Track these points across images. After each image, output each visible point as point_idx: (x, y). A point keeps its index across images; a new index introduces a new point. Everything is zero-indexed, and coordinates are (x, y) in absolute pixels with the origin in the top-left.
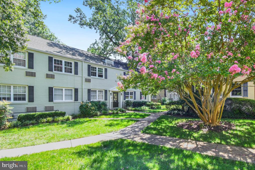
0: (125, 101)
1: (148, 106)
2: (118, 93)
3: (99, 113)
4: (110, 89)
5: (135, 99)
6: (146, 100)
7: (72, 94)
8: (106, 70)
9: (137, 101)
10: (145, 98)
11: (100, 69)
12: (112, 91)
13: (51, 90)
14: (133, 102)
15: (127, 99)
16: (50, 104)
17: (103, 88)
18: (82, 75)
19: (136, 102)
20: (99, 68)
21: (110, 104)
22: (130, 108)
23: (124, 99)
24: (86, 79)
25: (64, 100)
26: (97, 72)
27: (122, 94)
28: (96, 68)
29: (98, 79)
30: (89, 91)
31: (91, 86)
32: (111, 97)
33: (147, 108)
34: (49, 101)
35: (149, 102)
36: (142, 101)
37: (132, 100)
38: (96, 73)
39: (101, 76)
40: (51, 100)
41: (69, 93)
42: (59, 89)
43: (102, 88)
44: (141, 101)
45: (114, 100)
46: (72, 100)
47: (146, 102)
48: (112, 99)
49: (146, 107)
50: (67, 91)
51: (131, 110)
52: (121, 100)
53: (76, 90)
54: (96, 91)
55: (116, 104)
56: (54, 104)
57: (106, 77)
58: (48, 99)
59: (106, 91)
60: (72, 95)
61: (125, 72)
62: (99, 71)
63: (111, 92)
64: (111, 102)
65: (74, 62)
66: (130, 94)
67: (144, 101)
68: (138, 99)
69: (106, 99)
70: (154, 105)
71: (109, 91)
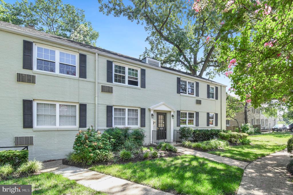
0: (178, 128)
1: (223, 138)
2: (166, 113)
3: (111, 155)
4: (151, 108)
5: (197, 125)
6: (218, 128)
7: (76, 114)
8: (143, 72)
9: (202, 129)
10: (216, 125)
11: (133, 70)
12: (154, 111)
13: (27, 105)
14: (194, 130)
15: (182, 126)
16: (27, 133)
17: (138, 104)
18: (95, 80)
19: (200, 131)
20: (129, 69)
21: (150, 134)
22: (187, 143)
23: (178, 125)
24: (103, 87)
25: (58, 126)
26: (127, 75)
27: (173, 116)
28: (124, 68)
29: (127, 88)
30: (109, 109)
31: (113, 100)
32: (153, 120)
33: (222, 144)
34: (25, 126)
35: (224, 131)
36: (212, 130)
37: (192, 127)
38: (124, 77)
39: (133, 83)
40: (28, 123)
41: (69, 112)
42: (48, 104)
43: (135, 105)
44: (209, 129)
45: (159, 127)
46: (75, 125)
47: (218, 131)
48: (155, 125)
49: (220, 142)
50: (65, 109)
51: (189, 147)
52: (172, 126)
53: (83, 108)
54: (124, 110)
55: (161, 134)
56: (35, 133)
57: (143, 86)
58: (21, 123)
59: (143, 111)
60: (75, 116)
61: (179, 77)
62: (129, 73)
63: (152, 112)
64: (152, 129)
65: (78, 54)
66: (189, 116)
67: (214, 129)
68: (203, 125)
69: (143, 125)
70: (234, 137)
71: (150, 110)
